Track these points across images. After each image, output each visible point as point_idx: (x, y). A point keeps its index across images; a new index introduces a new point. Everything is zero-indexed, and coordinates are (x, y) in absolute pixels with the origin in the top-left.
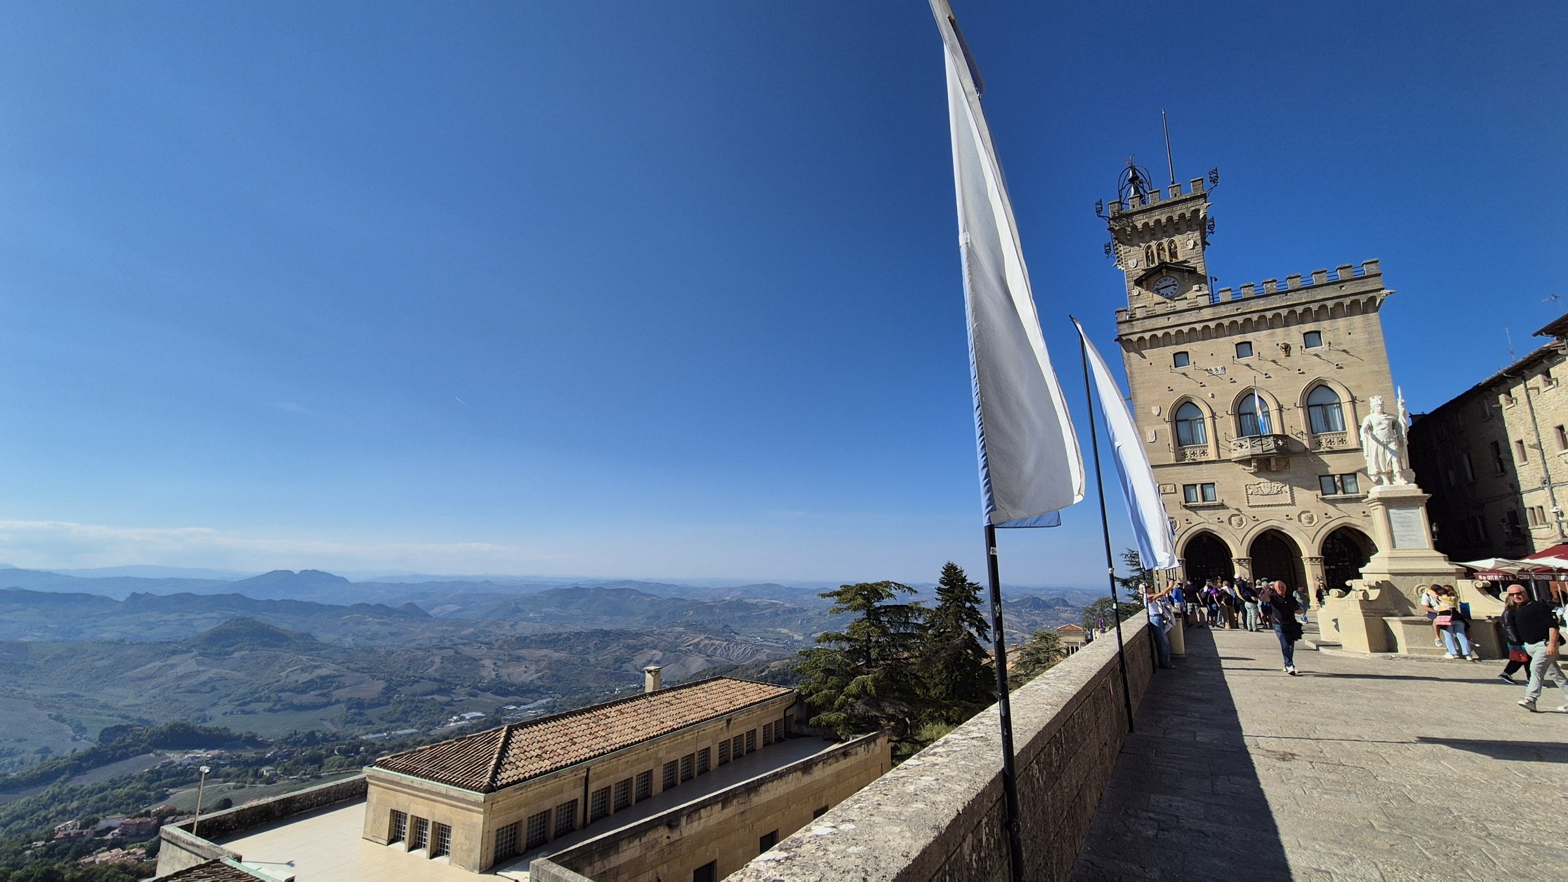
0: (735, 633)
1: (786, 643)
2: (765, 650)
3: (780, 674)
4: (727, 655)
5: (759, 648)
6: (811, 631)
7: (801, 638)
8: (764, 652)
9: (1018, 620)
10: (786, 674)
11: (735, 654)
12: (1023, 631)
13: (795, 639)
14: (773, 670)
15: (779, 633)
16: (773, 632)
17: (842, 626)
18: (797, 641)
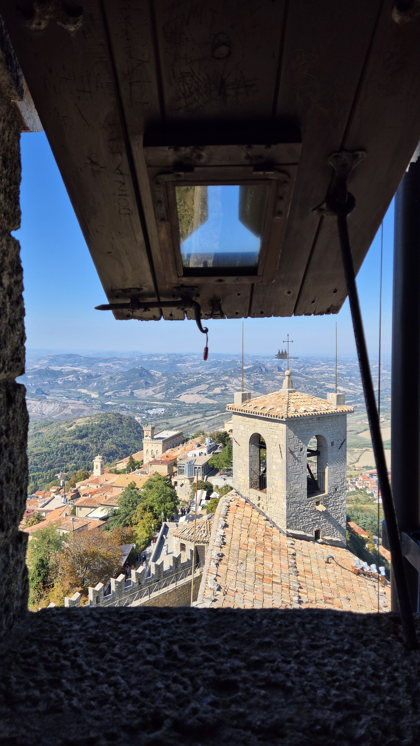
0: (46, 394)
1: (86, 401)
2: (70, 407)
3: (84, 429)
4: (41, 411)
5: (65, 405)
6: (104, 391)
7: (96, 396)
8: (70, 408)
9: (248, 381)
10: (88, 429)
11: (47, 410)
12: (250, 389)
13: (92, 397)
14: (79, 425)
15: (79, 393)
16: (75, 392)
17: (127, 387)
18: (94, 399)
